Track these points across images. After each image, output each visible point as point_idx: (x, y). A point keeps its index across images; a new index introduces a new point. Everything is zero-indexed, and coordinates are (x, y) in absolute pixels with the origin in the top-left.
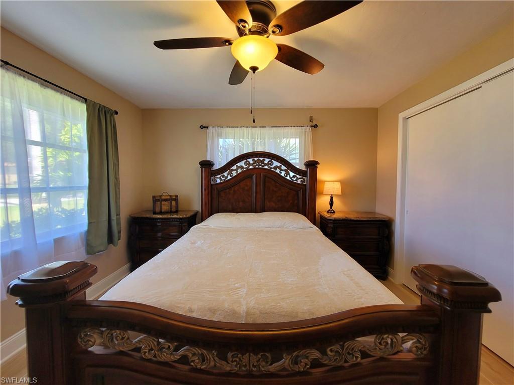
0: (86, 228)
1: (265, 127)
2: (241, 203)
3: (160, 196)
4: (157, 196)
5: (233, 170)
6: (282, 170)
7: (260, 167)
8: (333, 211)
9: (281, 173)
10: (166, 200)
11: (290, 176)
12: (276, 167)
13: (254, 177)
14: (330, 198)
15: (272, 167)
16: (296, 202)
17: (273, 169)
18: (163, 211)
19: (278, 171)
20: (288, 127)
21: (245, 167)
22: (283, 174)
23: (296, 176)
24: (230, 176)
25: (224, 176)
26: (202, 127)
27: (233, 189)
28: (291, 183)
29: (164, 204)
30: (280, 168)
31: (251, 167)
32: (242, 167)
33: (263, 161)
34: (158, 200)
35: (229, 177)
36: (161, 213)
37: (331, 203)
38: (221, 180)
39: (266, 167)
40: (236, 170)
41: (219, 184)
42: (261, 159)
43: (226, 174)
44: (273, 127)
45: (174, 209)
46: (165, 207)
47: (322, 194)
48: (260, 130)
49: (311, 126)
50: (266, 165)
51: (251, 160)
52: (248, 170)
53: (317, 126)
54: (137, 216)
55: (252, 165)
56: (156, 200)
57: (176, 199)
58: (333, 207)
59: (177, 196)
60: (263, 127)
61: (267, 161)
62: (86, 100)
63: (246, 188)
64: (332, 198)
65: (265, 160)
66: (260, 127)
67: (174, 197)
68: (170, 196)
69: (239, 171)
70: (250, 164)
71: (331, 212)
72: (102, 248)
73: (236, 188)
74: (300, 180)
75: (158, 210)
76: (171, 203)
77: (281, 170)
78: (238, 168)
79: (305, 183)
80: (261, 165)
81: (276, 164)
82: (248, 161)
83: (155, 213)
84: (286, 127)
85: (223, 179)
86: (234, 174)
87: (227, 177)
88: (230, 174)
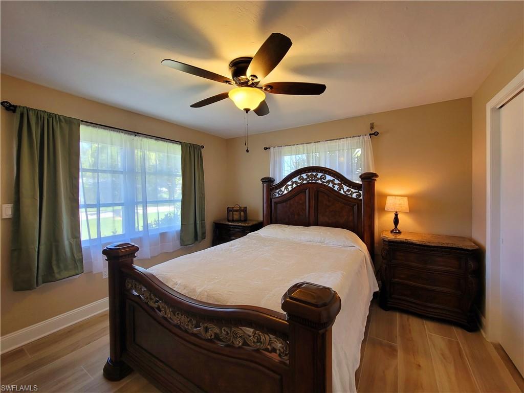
0: (179, 228)
1: (320, 142)
2: (296, 216)
3: (233, 208)
4: (230, 207)
5: (288, 185)
6: (336, 184)
7: (314, 181)
8: (399, 231)
9: (334, 187)
10: (237, 211)
11: (343, 190)
12: (329, 181)
13: (307, 191)
14: (394, 215)
15: (325, 181)
16: (351, 218)
17: (326, 184)
18: (234, 219)
19: (331, 185)
20: (344, 138)
21: (299, 182)
22: (336, 188)
23: (350, 190)
24: (287, 190)
25: (281, 190)
26: (266, 149)
27: (289, 202)
28: (345, 197)
29: (235, 214)
30: (333, 182)
31: (305, 182)
32: (296, 182)
33: (315, 176)
34: (231, 211)
35: (286, 192)
36: (233, 221)
37: (396, 221)
38: (279, 194)
39: (319, 182)
40: (292, 185)
41: (277, 197)
42: (314, 174)
43: (283, 189)
44: (327, 141)
45: (242, 219)
46: (236, 216)
47: (382, 210)
48: (315, 145)
49: (370, 134)
50: (318, 179)
51: (304, 176)
52: (302, 184)
53: (378, 133)
54: (218, 222)
55: (306, 179)
56: (230, 210)
57: (245, 210)
58: (398, 226)
59: (246, 208)
60: (317, 142)
61: (320, 175)
62: (181, 142)
63: (301, 202)
64: (396, 215)
65: (318, 175)
66: (315, 142)
67: (242, 209)
68: (240, 207)
69: (294, 186)
70: (303, 179)
71: (394, 233)
72: (189, 243)
73: (292, 202)
74: (355, 194)
75: (231, 218)
76: (240, 213)
77: (334, 184)
78: (293, 183)
79: (361, 198)
80: (314, 180)
81: (329, 178)
82: (302, 177)
83: (229, 221)
84: (341, 139)
85: (280, 193)
86: (290, 188)
87: (283, 192)
88: (286, 188)
